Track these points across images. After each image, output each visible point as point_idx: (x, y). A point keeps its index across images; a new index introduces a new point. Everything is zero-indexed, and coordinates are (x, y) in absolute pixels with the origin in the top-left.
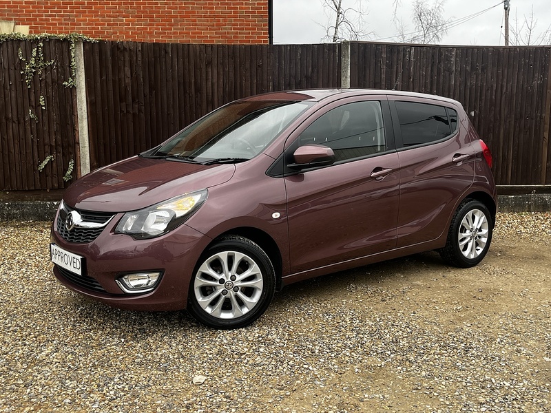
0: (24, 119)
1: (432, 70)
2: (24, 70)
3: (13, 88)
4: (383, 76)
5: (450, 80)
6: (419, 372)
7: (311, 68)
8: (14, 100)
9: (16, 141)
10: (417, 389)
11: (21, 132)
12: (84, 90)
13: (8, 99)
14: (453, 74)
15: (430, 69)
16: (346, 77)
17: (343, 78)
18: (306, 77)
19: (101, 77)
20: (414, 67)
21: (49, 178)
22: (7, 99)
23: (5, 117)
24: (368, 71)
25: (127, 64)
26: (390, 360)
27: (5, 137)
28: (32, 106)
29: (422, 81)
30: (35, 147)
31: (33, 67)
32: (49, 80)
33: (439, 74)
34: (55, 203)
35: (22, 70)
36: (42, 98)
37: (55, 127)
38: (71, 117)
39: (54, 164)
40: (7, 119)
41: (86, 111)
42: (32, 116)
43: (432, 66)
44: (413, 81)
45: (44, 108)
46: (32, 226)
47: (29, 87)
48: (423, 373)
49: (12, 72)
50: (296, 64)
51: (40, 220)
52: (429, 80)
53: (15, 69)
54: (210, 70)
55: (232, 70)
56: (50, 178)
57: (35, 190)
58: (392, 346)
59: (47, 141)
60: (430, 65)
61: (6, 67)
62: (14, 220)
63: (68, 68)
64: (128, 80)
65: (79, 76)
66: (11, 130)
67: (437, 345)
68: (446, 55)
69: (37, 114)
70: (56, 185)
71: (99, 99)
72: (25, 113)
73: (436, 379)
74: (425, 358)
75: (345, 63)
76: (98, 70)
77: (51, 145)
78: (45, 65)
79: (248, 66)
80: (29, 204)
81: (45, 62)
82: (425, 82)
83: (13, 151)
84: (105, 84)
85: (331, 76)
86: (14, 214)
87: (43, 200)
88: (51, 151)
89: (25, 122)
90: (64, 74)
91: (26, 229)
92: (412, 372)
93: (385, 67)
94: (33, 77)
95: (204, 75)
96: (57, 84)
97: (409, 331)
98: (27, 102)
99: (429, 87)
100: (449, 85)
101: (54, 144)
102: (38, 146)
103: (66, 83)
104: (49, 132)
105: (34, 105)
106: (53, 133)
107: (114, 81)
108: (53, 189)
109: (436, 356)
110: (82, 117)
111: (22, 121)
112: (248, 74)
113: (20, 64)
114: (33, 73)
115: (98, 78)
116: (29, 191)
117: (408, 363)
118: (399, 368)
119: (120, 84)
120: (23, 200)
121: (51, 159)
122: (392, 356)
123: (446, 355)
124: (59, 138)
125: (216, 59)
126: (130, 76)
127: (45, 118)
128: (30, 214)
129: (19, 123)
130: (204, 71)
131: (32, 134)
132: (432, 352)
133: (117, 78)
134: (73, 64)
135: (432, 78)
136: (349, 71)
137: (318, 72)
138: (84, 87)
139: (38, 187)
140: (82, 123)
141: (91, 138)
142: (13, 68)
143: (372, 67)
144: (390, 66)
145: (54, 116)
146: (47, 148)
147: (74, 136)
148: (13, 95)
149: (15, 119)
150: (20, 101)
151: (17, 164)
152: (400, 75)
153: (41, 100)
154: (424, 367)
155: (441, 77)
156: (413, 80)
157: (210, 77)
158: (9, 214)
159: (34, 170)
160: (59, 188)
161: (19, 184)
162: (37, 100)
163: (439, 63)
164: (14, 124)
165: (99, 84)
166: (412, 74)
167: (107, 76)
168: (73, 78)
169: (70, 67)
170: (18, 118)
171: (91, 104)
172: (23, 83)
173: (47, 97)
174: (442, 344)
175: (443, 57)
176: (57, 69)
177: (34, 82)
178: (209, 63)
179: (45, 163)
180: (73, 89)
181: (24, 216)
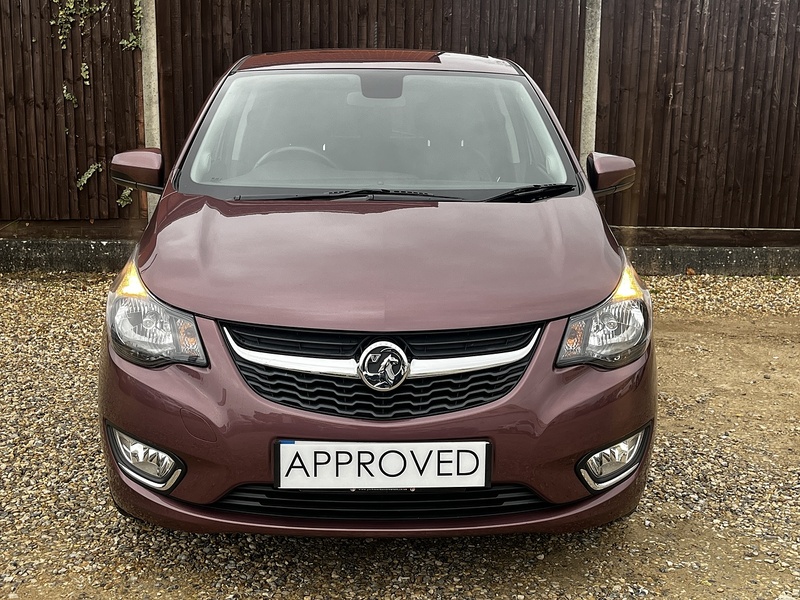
0: (55, 101)
1: (739, 32)
2: (56, 19)
3: (37, 49)
4: (656, 40)
5: (768, 50)
6: (751, 528)
7: (534, 24)
8: (38, 69)
9: (41, 139)
10: (752, 555)
11: (49, 124)
12: (155, 54)
13: (29, 66)
14: (775, 39)
15: (735, 29)
16: (593, 41)
17: (588, 43)
18: (525, 39)
19: (183, 33)
20: (708, 26)
21: (94, 202)
22: (27, 67)
23: (24, 98)
24: (630, 31)
25: (227, 11)
26: (699, 508)
27: (24, 131)
28: (69, 80)
29: (722, 51)
30: (72, 149)
31: (71, 14)
32: (97, 37)
33: (750, 37)
34: (104, 243)
35: (52, 18)
36: (85, 66)
37: (104, 116)
38: (132, 100)
39: (103, 179)
40: (26, 101)
41: (157, 90)
42: (67, 96)
43: (740, 24)
44: (706, 50)
45: (87, 83)
46: (66, 279)
47: (64, 47)
48: (758, 531)
49: (36, 22)
50: (510, 17)
51: (78, 271)
52: (733, 49)
53: (42, 17)
54: (365, 24)
55: (401, 24)
56: (96, 202)
57: (71, 220)
58: (698, 486)
59: (92, 139)
60: (736, 23)
61: (27, 13)
62: (36, 270)
63: (129, 17)
64: (228, 40)
65: (147, 31)
66: (32, 119)
67: (773, 487)
68: (764, 7)
69: (76, 93)
70: (105, 213)
71: (179, 70)
72: (56, 91)
73: (781, 540)
74: (756, 506)
75: (592, 17)
76: (178, 21)
77: (98, 147)
78: (91, 11)
79: (428, 18)
80: (60, 243)
81: (91, 6)
82: (727, 52)
83: (35, 154)
84: (189, 45)
85: (568, 39)
86: (36, 259)
87: (83, 238)
88: (97, 156)
89: (56, 107)
90: (122, 27)
91: (57, 285)
92: (739, 529)
93: (659, 25)
94: (71, 31)
95: (354, 33)
96: (109, 43)
97: (724, 463)
98: (59, 73)
99: (733, 60)
100: (767, 58)
101: (102, 144)
102: (76, 147)
103: (125, 42)
104: (95, 124)
105: (71, 77)
106: (102, 127)
107: (204, 41)
108: (100, 220)
109: (774, 504)
110: (150, 99)
111: (51, 105)
112: (428, 33)
113: (50, 8)
114: (71, 23)
115: (178, 34)
116: (60, 221)
117: (729, 514)
118: (715, 521)
119: (214, 45)
120: (50, 236)
121: (97, 170)
122: (701, 501)
123: (791, 502)
124: (111, 133)
125: (375, 6)
126: (230, 32)
127: (90, 101)
128: (62, 260)
129: (46, 108)
130: (354, 25)
131: (66, 126)
132: (767, 497)
133: (209, 35)
134: (137, 10)
135: (737, 45)
136: (599, 31)
137: (546, 30)
138: (155, 49)
139: (76, 216)
140: (150, 109)
141: (164, 136)
142: (37, 15)
143: (638, 23)
144: (668, 24)
145: (104, 97)
146: (92, 151)
147: (137, 131)
148: (38, 60)
149: (40, 101)
150: (48, 70)
151: (42, 176)
152: (684, 39)
153: (83, 70)
154: (757, 521)
155: (754, 44)
156: (707, 47)
157: (365, 37)
158: (27, 260)
159: (70, 187)
160: (110, 218)
161: (44, 210)
162: (76, 70)
163: (752, 19)
164: (38, 110)
165: (179, 45)
166: (705, 37)
167: (193, 30)
168: (137, 33)
169: (132, 15)
170: (45, 100)
171: (165, 78)
172: (54, 41)
173: (93, 64)
174: (781, 485)
175: (758, 9)
176: (111, 18)
177: (71, 39)
178: (364, 13)
179: (88, 175)
180: (137, 52)
181: (53, 263)
